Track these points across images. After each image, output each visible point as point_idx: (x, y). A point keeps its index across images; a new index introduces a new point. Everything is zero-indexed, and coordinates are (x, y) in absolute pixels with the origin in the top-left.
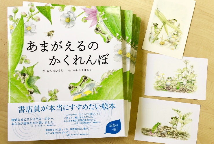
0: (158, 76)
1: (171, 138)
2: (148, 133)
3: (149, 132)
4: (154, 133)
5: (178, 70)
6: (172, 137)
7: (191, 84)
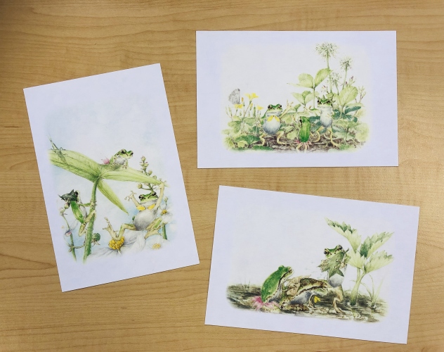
0: (237, 105)
1: (325, 317)
2: (249, 300)
3: (254, 298)
4: (270, 301)
5: (302, 79)
6: (328, 313)
7: (347, 120)
